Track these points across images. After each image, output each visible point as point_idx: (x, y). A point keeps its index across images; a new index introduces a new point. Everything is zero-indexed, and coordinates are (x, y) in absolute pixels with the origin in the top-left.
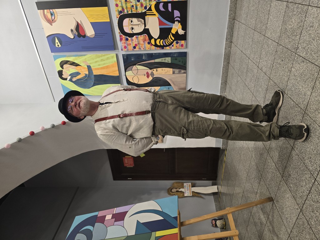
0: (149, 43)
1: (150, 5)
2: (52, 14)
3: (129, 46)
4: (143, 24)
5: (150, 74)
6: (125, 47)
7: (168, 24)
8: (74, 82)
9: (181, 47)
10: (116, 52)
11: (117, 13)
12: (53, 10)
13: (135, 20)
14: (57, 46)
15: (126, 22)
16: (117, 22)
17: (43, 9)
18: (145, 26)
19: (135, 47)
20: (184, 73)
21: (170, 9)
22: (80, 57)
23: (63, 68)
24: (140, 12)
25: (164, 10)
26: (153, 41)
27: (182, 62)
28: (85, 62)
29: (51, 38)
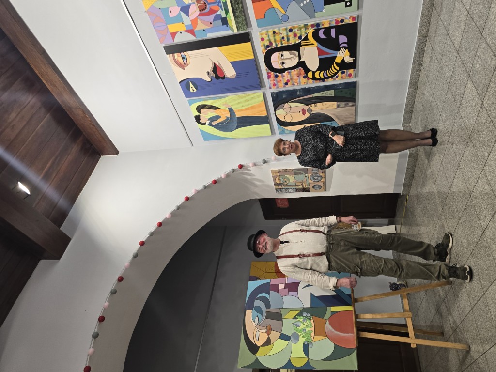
0: (305, 77)
1: (306, 33)
2: (183, 58)
3: (279, 84)
4: (296, 56)
5: (306, 110)
6: (274, 85)
7: (330, 53)
8: (215, 126)
9: (348, 77)
10: (263, 90)
11: (263, 48)
12: (185, 53)
13: (286, 54)
14: (191, 91)
15: (275, 57)
16: (264, 58)
17: (173, 53)
18: (300, 59)
19: (286, 84)
20: (353, 105)
21: (333, 35)
22: (220, 100)
23: (200, 113)
24: (293, 44)
25: (325, 37)
26: (310, 75)
27: (350, 94)
28: (225, 104)
29: (185, 84)
